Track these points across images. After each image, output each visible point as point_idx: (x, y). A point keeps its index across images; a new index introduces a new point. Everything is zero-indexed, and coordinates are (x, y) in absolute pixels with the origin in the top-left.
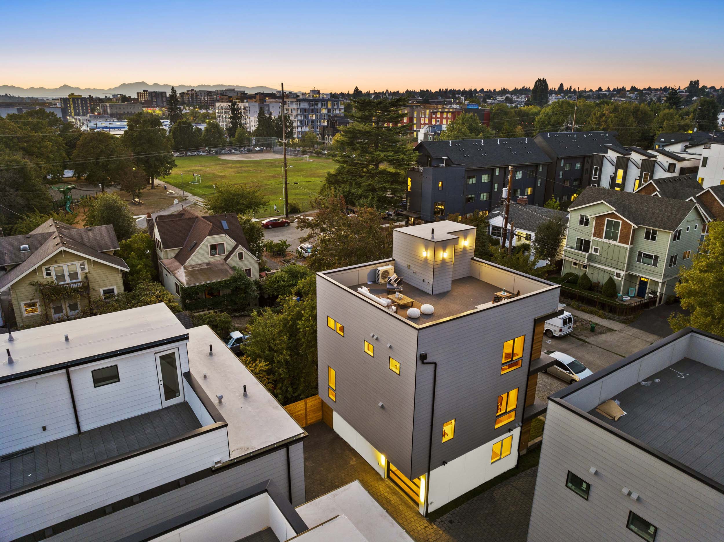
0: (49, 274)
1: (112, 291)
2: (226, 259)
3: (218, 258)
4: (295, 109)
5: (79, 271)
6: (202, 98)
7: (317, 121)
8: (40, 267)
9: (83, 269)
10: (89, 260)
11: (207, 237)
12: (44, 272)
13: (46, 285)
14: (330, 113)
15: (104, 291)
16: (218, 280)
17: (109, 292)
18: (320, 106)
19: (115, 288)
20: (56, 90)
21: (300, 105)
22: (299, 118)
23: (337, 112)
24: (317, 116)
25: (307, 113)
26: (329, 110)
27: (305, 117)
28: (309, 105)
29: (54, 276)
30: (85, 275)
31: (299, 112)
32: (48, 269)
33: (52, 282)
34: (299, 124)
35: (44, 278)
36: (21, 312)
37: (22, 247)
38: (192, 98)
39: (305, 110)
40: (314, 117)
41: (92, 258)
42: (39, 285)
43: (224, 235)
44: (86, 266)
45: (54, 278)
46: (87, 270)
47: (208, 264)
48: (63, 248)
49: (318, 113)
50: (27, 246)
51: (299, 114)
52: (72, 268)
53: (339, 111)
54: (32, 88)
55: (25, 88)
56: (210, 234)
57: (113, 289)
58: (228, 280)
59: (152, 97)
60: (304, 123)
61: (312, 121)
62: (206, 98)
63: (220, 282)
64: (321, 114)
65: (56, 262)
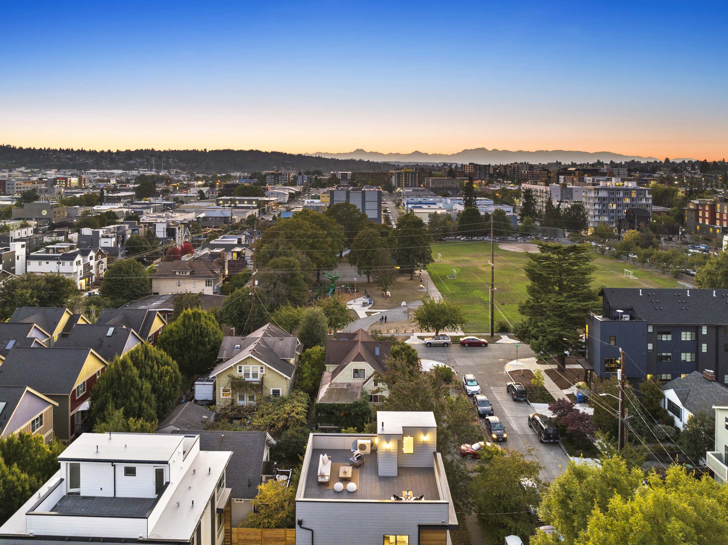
0: (240, 371)
1: (278, 391)
2: (364, 383)
3: (359, 381)
4: (592, 197)
5: (259, 373)
6: (523, 171)
7: (618, 211)
8: (235, 365)
9: (262, 371)
10: (266, 366)
11: (352, 362)
12: (238, 369)
13: (237, 379)
14: (634, 203)
15: (273, 390)
16: (344, 403)
17: (276, 393)
18: (621, 195)
19: (281, 389)
20: (408, 155)
21: (598, 194)
22: (597, 207)
23: (644, 201)
24: (618, 205)
25: (606, 202)
26: (632, 199)
27: (604, 206)
28: (609, 193)
29: (243, 373)
30: (262, 376)
31: (597, 201)
32: (240, 368)
33: (241, 377)
34: (597, 213)
35: (237, 374)
36: (220, 395)
37: (236, 346)
38: (514, 171)
39: (604, 199)
40: (615, 207)
41: (268, 365)
42: (233, 378)
43: (365, 363)
44: (264, 369)
45: (243, 374)
46: (264, 373)
47: (349, 385)
48: (250, 355)
49: (620, 202)
50: (239, 346)
51: (597, 203)
52: (255, 370)
53: (646, 200)
54: (391, 153)
55: (385, 154)
56: (354, 361)
57: (279, 390)
58: (351, 404)
59: (476, 170)
60: (602, 212)
61: (613, 211)
62: (526, 171)
63: (344, 405)
64: (623, 204)
65: (246, 363)
